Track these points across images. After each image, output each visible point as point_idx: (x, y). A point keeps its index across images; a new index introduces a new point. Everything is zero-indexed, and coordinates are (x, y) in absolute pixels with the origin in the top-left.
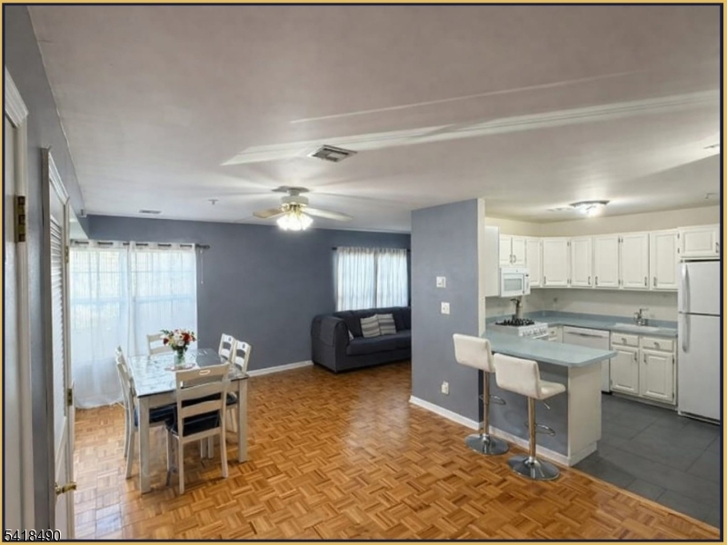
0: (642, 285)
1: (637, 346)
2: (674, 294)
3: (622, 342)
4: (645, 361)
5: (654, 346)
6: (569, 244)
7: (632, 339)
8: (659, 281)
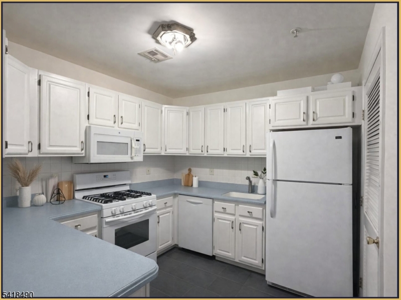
0: (241, 152)
1: (234, 215)
2: (263, 160)
3: (222, 210)
4: (240, 230)
5: (248, 214)
6: (188, 114)
7: (230, 207)
8: (253, 147)
